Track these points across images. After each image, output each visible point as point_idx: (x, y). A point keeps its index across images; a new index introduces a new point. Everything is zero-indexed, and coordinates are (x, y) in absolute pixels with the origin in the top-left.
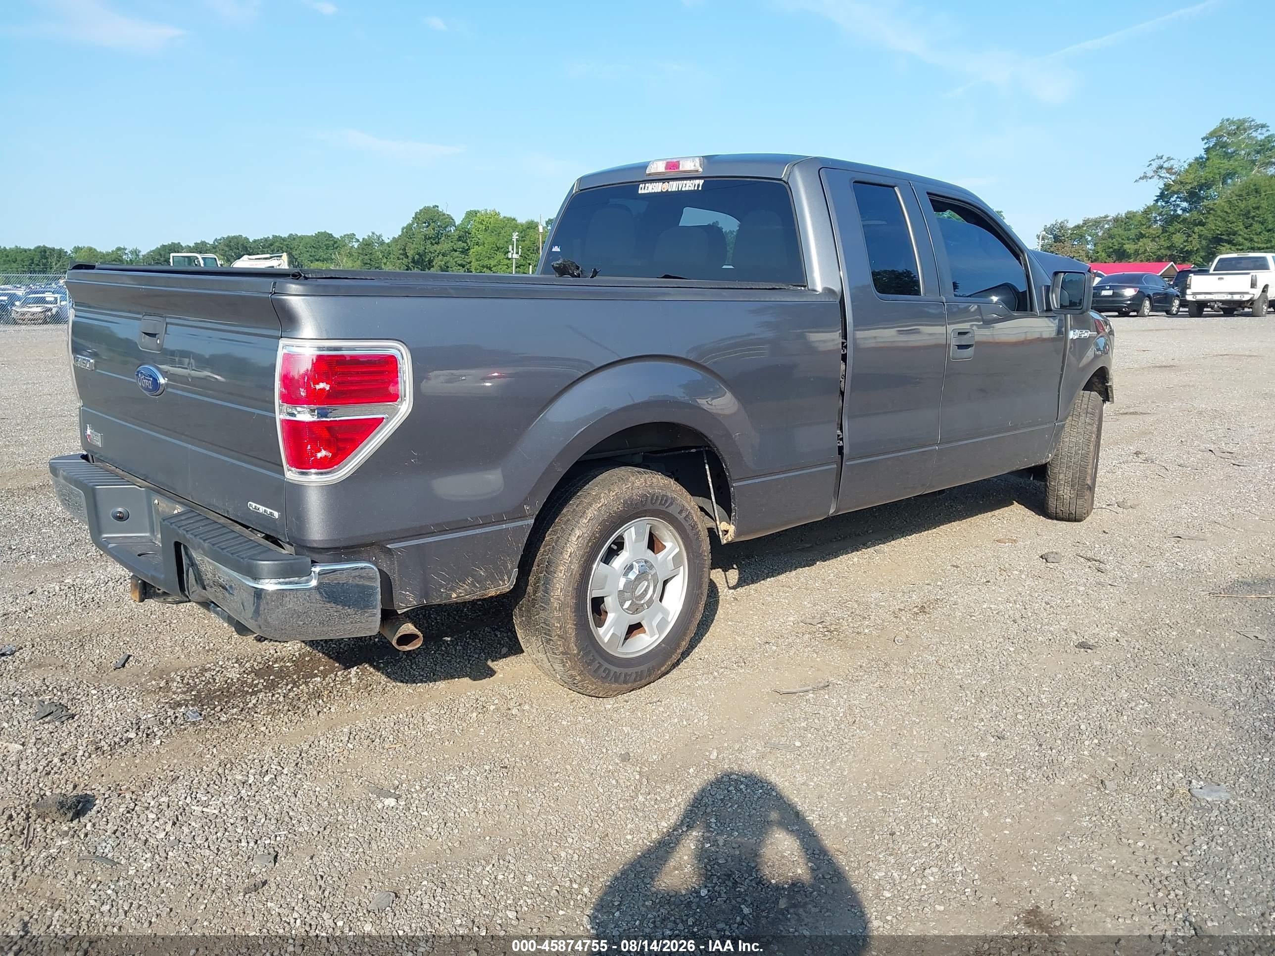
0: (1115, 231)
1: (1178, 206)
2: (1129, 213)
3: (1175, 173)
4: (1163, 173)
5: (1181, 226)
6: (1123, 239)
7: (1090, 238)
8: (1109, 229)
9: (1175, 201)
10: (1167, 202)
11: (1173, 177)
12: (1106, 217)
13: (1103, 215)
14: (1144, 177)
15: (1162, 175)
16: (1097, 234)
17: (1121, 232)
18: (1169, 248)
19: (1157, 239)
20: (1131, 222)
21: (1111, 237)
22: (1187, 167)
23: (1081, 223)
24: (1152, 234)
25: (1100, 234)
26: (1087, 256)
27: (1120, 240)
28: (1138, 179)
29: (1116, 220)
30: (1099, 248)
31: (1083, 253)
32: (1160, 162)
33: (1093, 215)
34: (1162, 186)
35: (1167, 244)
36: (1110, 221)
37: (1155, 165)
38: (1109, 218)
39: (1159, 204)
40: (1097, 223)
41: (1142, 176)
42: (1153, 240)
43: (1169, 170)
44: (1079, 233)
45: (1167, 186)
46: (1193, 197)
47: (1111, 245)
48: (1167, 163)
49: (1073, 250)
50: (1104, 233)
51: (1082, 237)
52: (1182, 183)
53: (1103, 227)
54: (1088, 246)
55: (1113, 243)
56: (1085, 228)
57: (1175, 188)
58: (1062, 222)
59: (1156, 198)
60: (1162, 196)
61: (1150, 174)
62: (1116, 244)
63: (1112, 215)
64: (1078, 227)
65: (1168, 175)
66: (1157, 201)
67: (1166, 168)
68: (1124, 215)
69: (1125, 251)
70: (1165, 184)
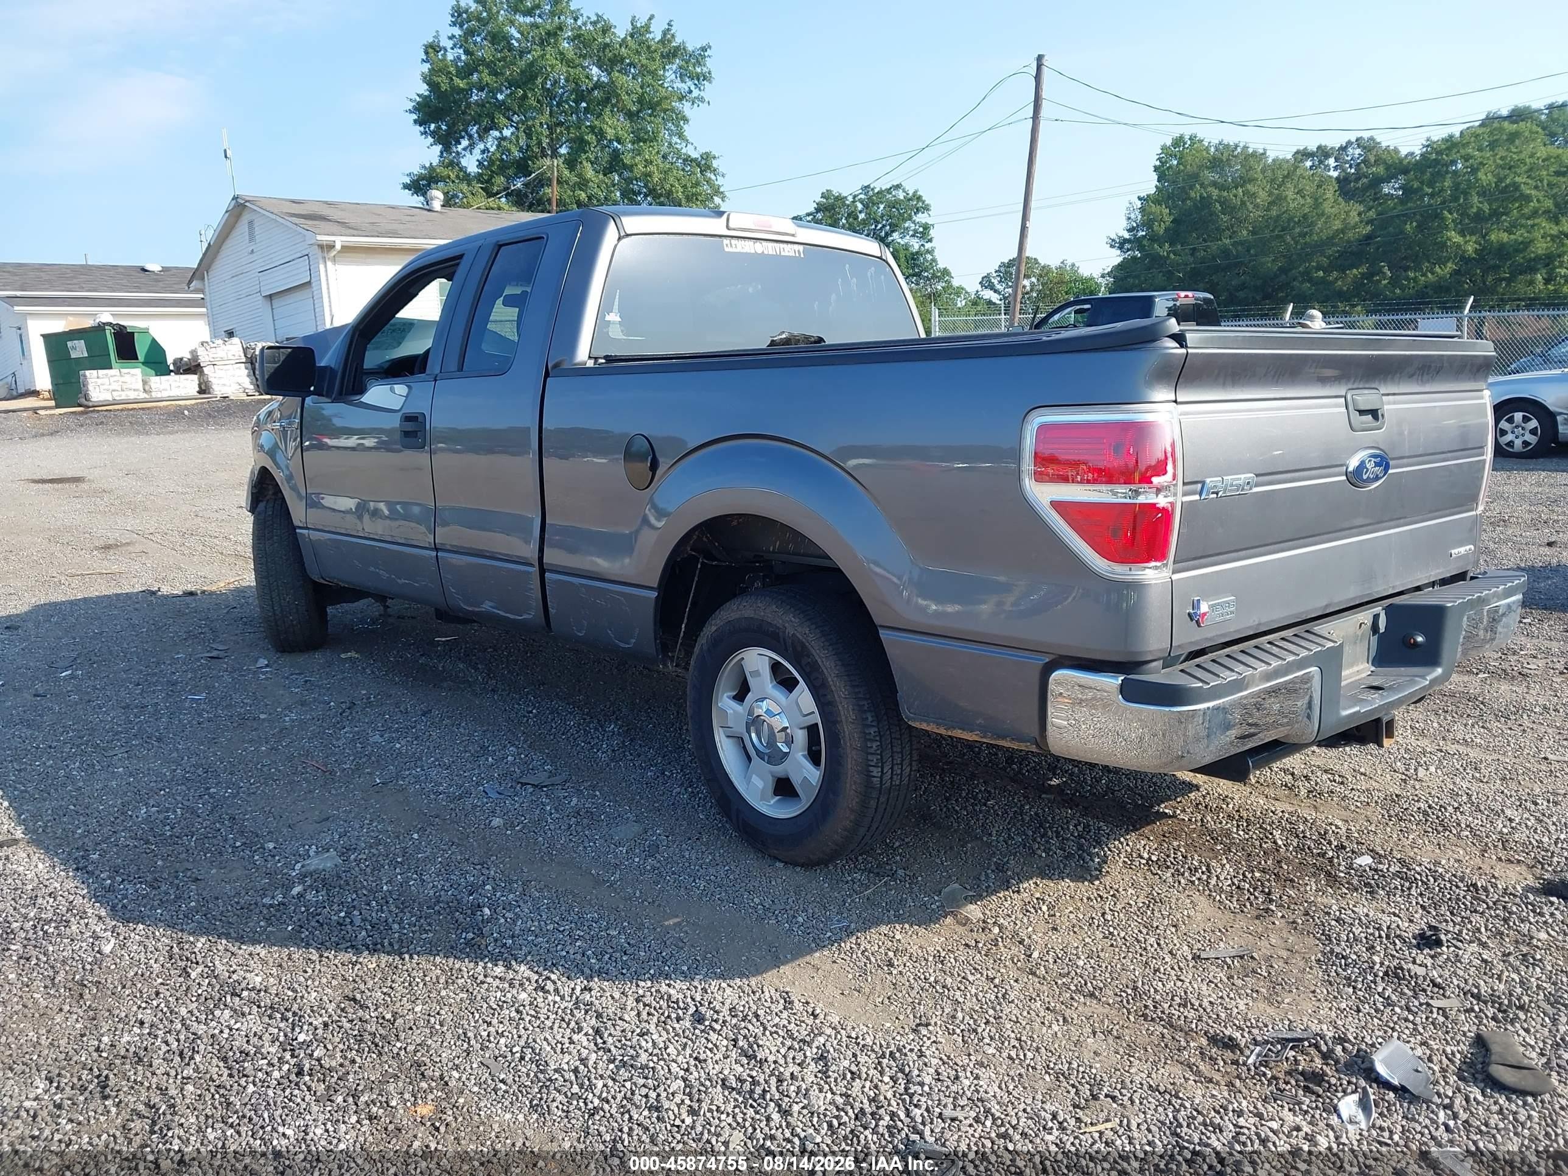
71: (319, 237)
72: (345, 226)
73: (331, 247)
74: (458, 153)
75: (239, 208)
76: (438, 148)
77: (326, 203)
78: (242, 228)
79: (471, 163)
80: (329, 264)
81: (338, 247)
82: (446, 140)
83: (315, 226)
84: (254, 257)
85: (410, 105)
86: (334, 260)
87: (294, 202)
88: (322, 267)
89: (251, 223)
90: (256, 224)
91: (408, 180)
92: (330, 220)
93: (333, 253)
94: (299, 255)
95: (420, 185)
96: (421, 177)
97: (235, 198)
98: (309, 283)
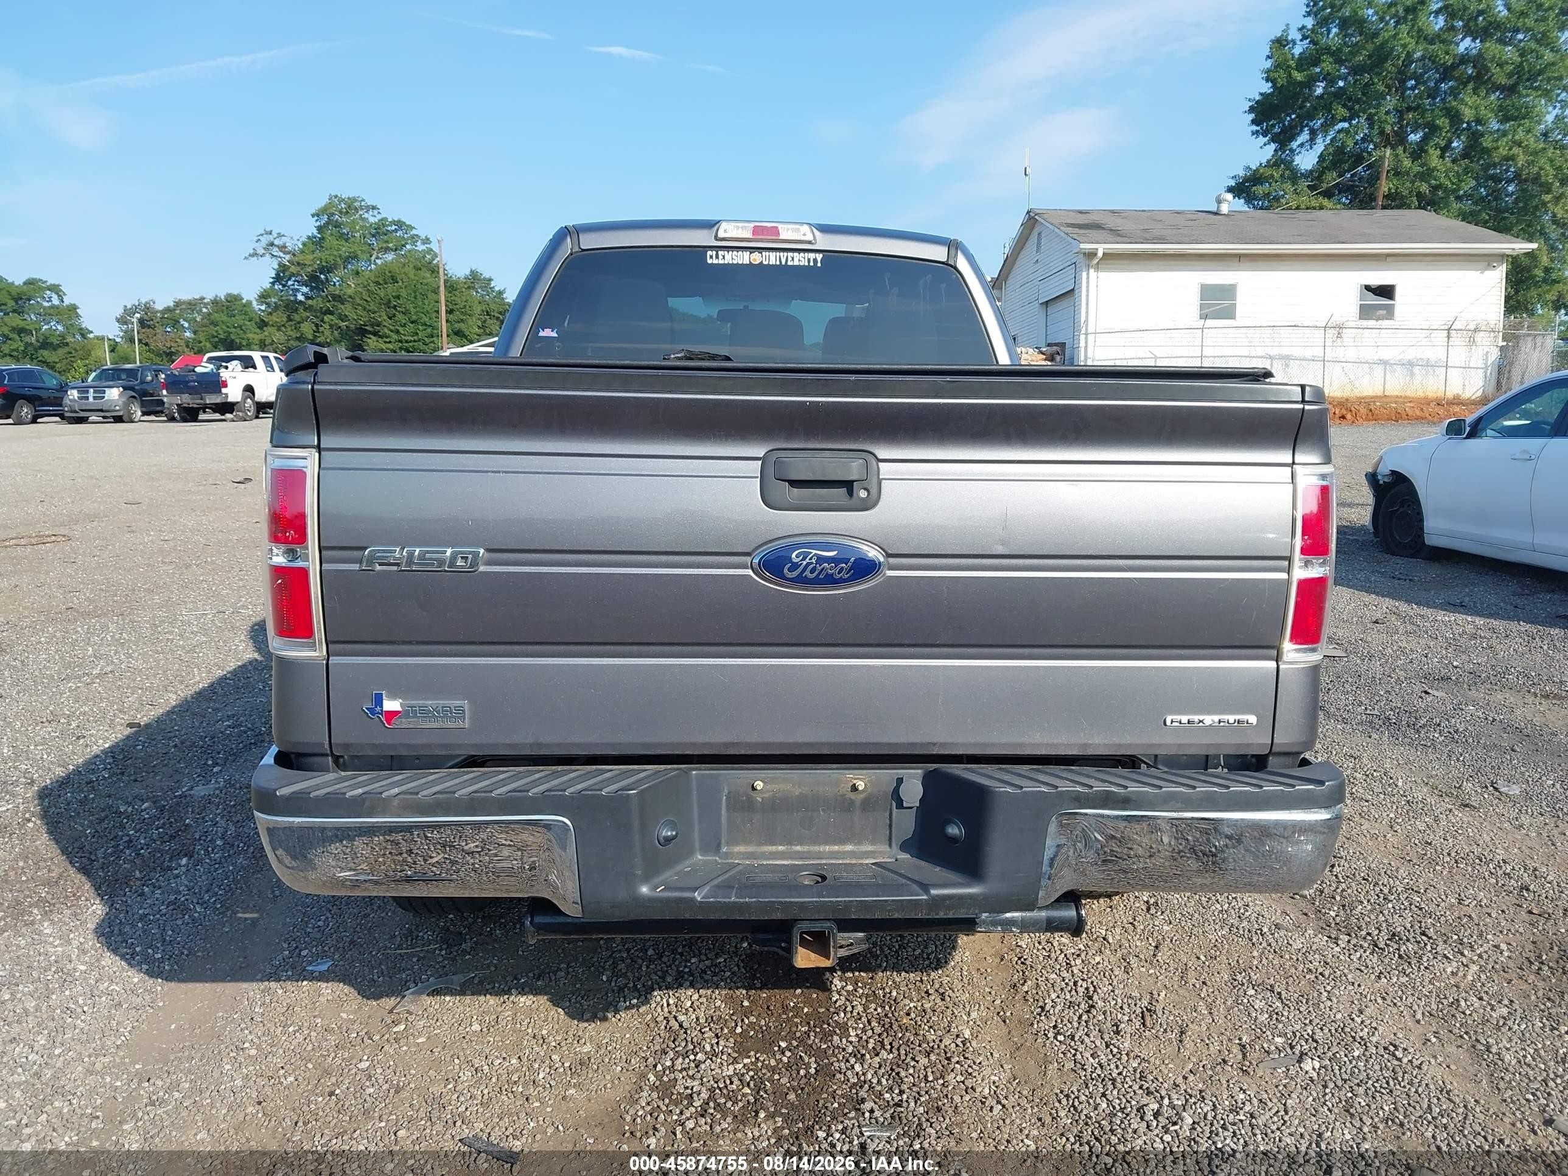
0: (216, 317)
1: (298, 290)
2: (229, 295)
3: (289, 253)
4: (275, 251)
5: (308, 314)
6: (228, 327)
7: (186, 325)
8: (209, 314)
9: (293, 285)
10: (284, 286)
11: (288, 257)
12: (203, 299)
13: (197, 297)
14: (254, 254)
15: (275, 254)
16: (195, 319)
17: (225, 318)
18: (298, 339)
19: (283, 328)
20: (234, 307)
21: (214, 324)
22: (301, 246)
23: (172, 304)
24: (276, 322)
25: (198, 320)
26: (187, 346)
27: (224, 327)
28: (247, 255)
29: (215, 302)
30: (202, 336)
31: (182, 343)
32: (271, 238)
33: (186, 296)
34: (276, 267)
35: (295, 334)
36: (208, 304)
37: (265, 240)
38: (205, 301)
39: (276, 287)
40: (192, 305)
41: (252, 252)
42: (279, 330)
43: (282, 248)
44: (172, 316)
45: (282, 268)
46: (314, 281)
47: (215, 334)
48: (278, 240)
49: (168, 338)
50: (202, 319)
51: (175, 323)
52: (298, 264)
53: (201, 310)
54: (186, 334)
55: (217, 331)
56: (178, 312)
57: (293, 269)
58: (147, 303)
59: (272, 280)
60: (278, 279)
61: (261, 251)
62: (221, 332)
63: (209, 297)
64: (168, 310)
65: (281, 255)
66: (273, 283)
67: (278, 246)
68: (223, 297)
69: (233, 341)
70: (279, 265)
71: (1083, 246)
72: (1117, 234)
73: (1092, 255)
74: (1292, 151)
75: (1031, 221)
76: (1273, 146)
77: (1113, 212)
78: (1033, 240)
79: (1306, 160)
80: (1092, 271)
81: (1100, 254)
82: (1283, 139)
83: (1084, 235)
84: (1037, 266)
85: (1247, 105)
86: (1097, 268)
87: (1081, 212)
88: (1084, 274)
89: (1039, 234)
90: (1043, 235)
91: (1232, 183)
92: (1103, 229)
93: (1096, 261)
94: (1069, 263)
95: (1243, 188)
96: (1246, 179)
97: (1028, 212)
98: (1073, 290)
